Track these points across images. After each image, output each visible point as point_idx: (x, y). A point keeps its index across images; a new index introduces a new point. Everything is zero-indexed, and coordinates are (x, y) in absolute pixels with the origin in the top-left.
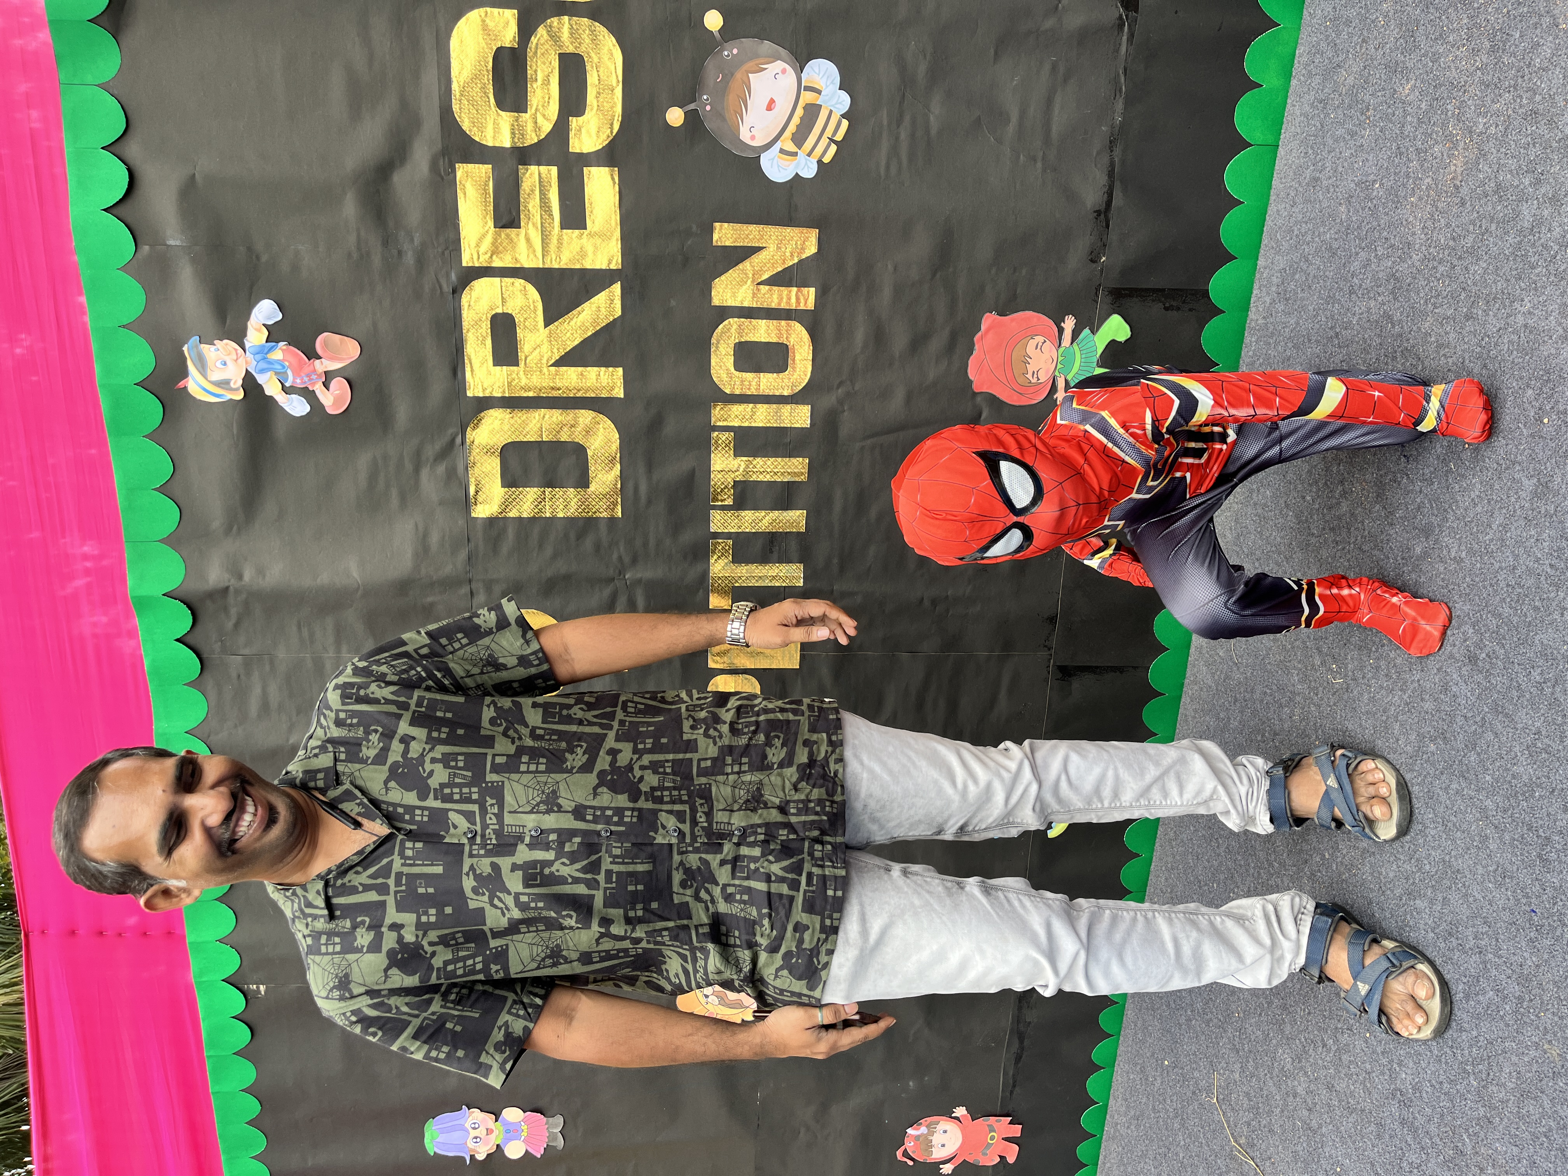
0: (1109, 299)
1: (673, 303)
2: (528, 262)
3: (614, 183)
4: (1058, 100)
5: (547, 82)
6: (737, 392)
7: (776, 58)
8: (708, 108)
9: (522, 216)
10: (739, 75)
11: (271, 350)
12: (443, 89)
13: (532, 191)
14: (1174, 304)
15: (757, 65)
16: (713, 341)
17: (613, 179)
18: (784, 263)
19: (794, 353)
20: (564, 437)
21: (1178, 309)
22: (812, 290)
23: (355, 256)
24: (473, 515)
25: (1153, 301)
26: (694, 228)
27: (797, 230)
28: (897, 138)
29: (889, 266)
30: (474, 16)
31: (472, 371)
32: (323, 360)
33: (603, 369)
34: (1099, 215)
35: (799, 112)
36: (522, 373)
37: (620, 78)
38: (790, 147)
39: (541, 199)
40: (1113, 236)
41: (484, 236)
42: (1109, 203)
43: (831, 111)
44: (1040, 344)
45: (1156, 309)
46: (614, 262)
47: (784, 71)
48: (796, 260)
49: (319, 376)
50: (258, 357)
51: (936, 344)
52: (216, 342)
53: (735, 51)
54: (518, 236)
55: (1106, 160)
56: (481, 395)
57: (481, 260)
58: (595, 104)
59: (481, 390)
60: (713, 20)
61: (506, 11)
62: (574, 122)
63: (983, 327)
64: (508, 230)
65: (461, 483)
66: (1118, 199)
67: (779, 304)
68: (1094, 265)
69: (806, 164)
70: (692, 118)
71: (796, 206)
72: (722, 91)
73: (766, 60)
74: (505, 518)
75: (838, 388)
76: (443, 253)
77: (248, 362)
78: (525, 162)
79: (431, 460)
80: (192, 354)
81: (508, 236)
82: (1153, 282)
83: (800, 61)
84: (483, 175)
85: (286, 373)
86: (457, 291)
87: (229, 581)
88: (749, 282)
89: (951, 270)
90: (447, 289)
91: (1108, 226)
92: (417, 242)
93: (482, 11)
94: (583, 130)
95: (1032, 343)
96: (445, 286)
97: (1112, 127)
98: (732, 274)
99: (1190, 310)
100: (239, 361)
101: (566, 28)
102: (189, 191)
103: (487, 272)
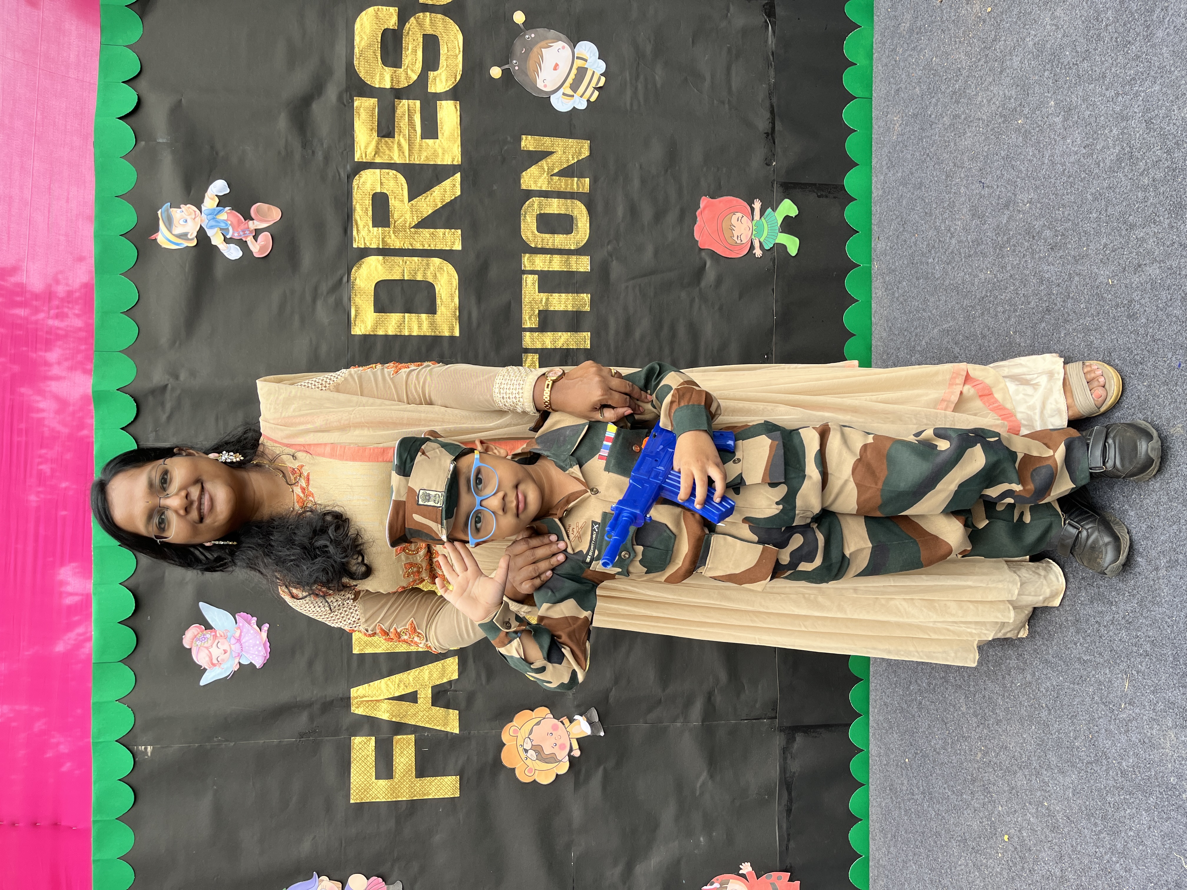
0: (781, 189)
1: (495, 187)
2: (398, 160)
3: (457, 110)
4: (734, 69)
5: (415, 51)
6: (540, 246)
7: (559, 39)
8: (517, 68)
9: (396, 130)
10: (535, 50)
11: (220, 212)
12: (349, 51)
13: (403, 115)
14: (824, 194)
15: (547, 44)
16: (522, 212)
17: (456, 108)
18: (568, 162)
19: (577, 221)
20: (419, 278)
21: (827, 197)
22: (587, 180)
23: (283, 153)
24: (353, 333)
25: (810, 191)
26: (509, 139)
27: (575, 141)
28: (636, 88)
29: (637, 165)
30: (371, 10)
31: (358, 230)
32: (255, 221)
33: (448, 230)
34: (768, 136)
35: (574, 71)
36: (391, 232)
37: (461, 49)
38: (570, 92)
39: (409, 120)
40: (779, 150)
41: (370, 141)
42: (773, 128)
43: (594, 72)
44: (740, 218)
45: (812, 197)
46: (456, 160)
47: (563, 48)
48: (576, 160)
49: (251, 232)
50: (210, 217)
51: (671, 217)
52: (182, 206)
53: (533, 36)
54: (393, 142)
55: (767, 104)
56: (363, 246)
57: (368, 157)
58: (445, 64)
59: (363, 244)
60: (519, 17)
61: (391, 8)
62: (431, 74)
63: (701, 206)
64: (387, 139)
65: (345, 310)
66: (778, 126)
67: (566, 189)
68: (769, 167)
69: (580, 102)
70: (507, 73)
71: (574, 126)
72: (525, 59)
73: (552, 41)
74: (375, 335)
75: (608, 244)
76: (342, 153)
77: (203, 220)
78: (400, 98)
79: (325, 293)
80: (163, 215)
81: (386, 142)
82: (807, 179)
83: (574, 42)
84: (372, 104)
85: (228, 229)
86: (350, 177)
87: (168, 380)
88: (545, 174)
89: (677, 168)
90: (344, 176)
91: (774, 143)
92: (325, 146)
93: (376, 7)
94: (438, 79)
95: (734, 218)
96: (342, 174)
97: (769, 85)
98: (534, 170)
99: (835, 198)
100: (197, 219)
101: (428, 20)
102: (176, 109)
103: (371, 165)
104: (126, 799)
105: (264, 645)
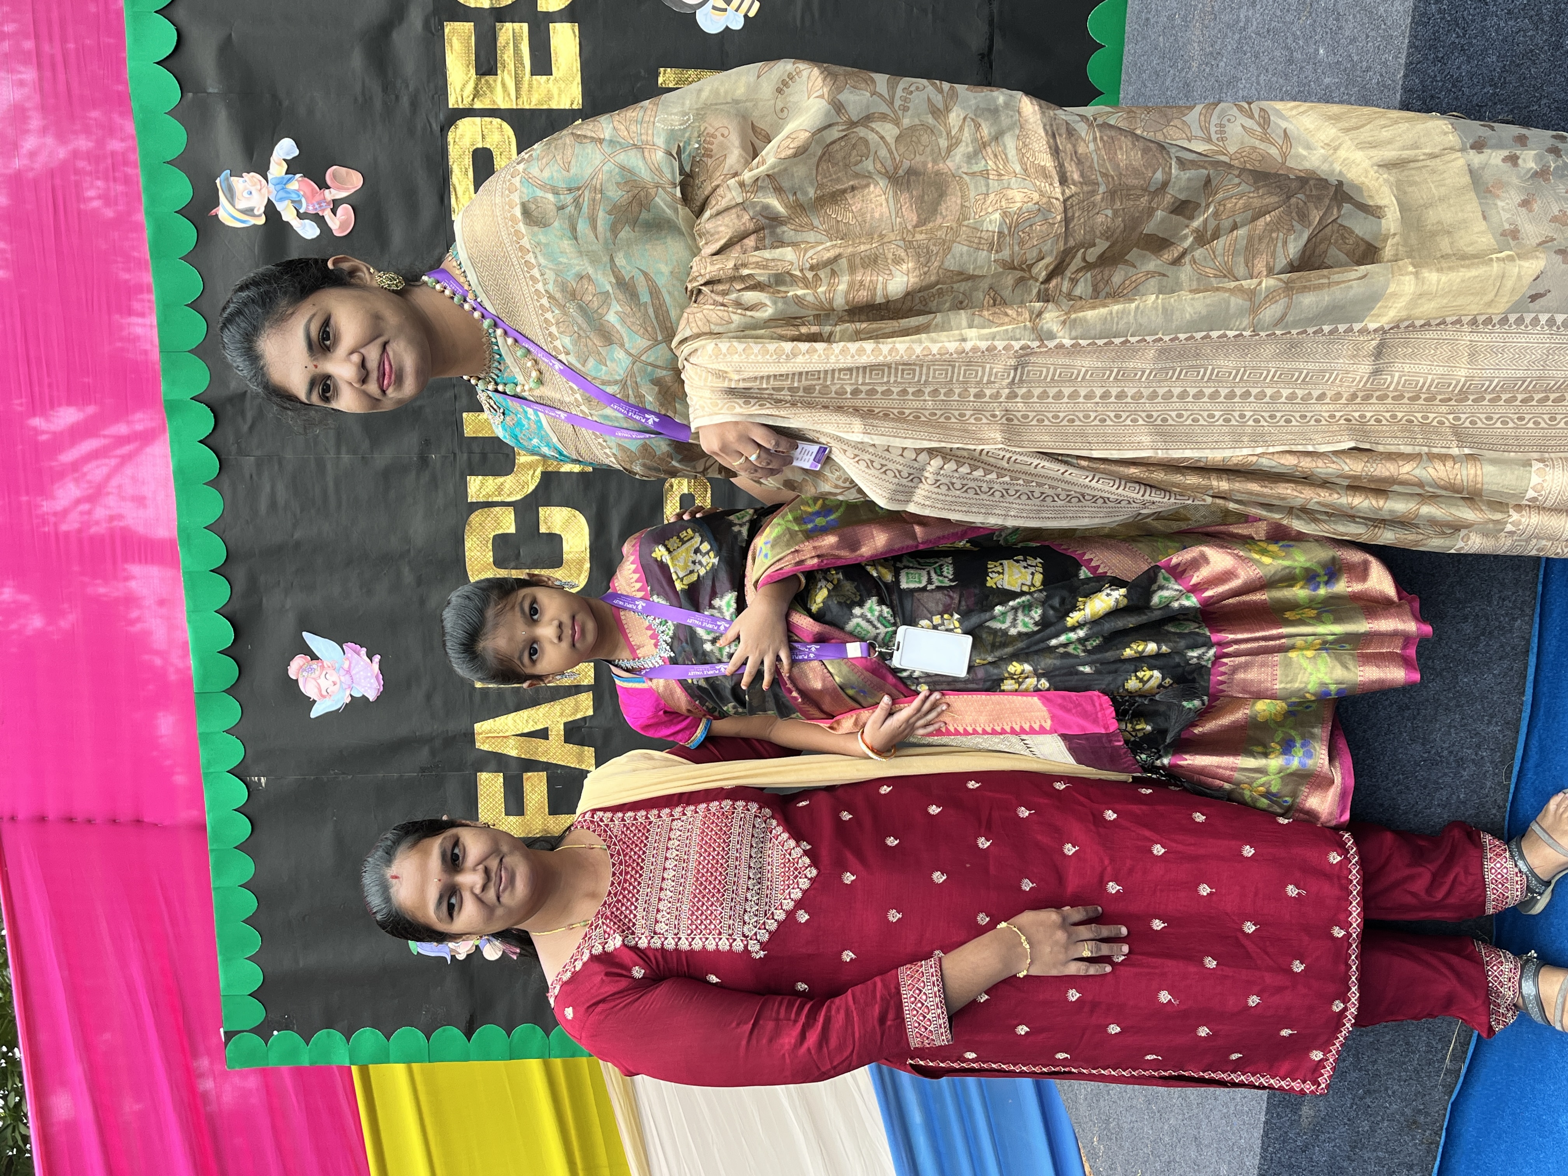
2: (503, 105)
3: (575, 36)
9: (499, 65)
11: (289, 180)
13: (507, 43)
17: (574, 33)
23: (360, 100)
26: (643, 73)
31: (457, 198)
32: (331, 189)
34: (983, 58)
38: (722, 5)
39: (514, 50)
40: (997, 75)
41: (467, 82)
42: (991, 48)
46: (576, 102)
49: (328, 204)
50: (279, 187)
52: (244, 174)
54: (496, 81)
55: (985, 11)
57: (465, 102)
64: (487, 77)
66: (998, 44)
69: (735, 18)
71: (727, 52)
76: (433, 97)
77: (270, 191)
78: (502, 21)
80: (223, 185)
81: (487, 81)
84: (467, 31)
85: (300, 201)
86: (444, 129)
90: (436, 128)
91: (991, 67)
92: (411, 88)
96: (434, 125)
100: (263, 191)
102: (226, 48)
103: (470, 112)
104: (243, 828)
105: (377, 677)
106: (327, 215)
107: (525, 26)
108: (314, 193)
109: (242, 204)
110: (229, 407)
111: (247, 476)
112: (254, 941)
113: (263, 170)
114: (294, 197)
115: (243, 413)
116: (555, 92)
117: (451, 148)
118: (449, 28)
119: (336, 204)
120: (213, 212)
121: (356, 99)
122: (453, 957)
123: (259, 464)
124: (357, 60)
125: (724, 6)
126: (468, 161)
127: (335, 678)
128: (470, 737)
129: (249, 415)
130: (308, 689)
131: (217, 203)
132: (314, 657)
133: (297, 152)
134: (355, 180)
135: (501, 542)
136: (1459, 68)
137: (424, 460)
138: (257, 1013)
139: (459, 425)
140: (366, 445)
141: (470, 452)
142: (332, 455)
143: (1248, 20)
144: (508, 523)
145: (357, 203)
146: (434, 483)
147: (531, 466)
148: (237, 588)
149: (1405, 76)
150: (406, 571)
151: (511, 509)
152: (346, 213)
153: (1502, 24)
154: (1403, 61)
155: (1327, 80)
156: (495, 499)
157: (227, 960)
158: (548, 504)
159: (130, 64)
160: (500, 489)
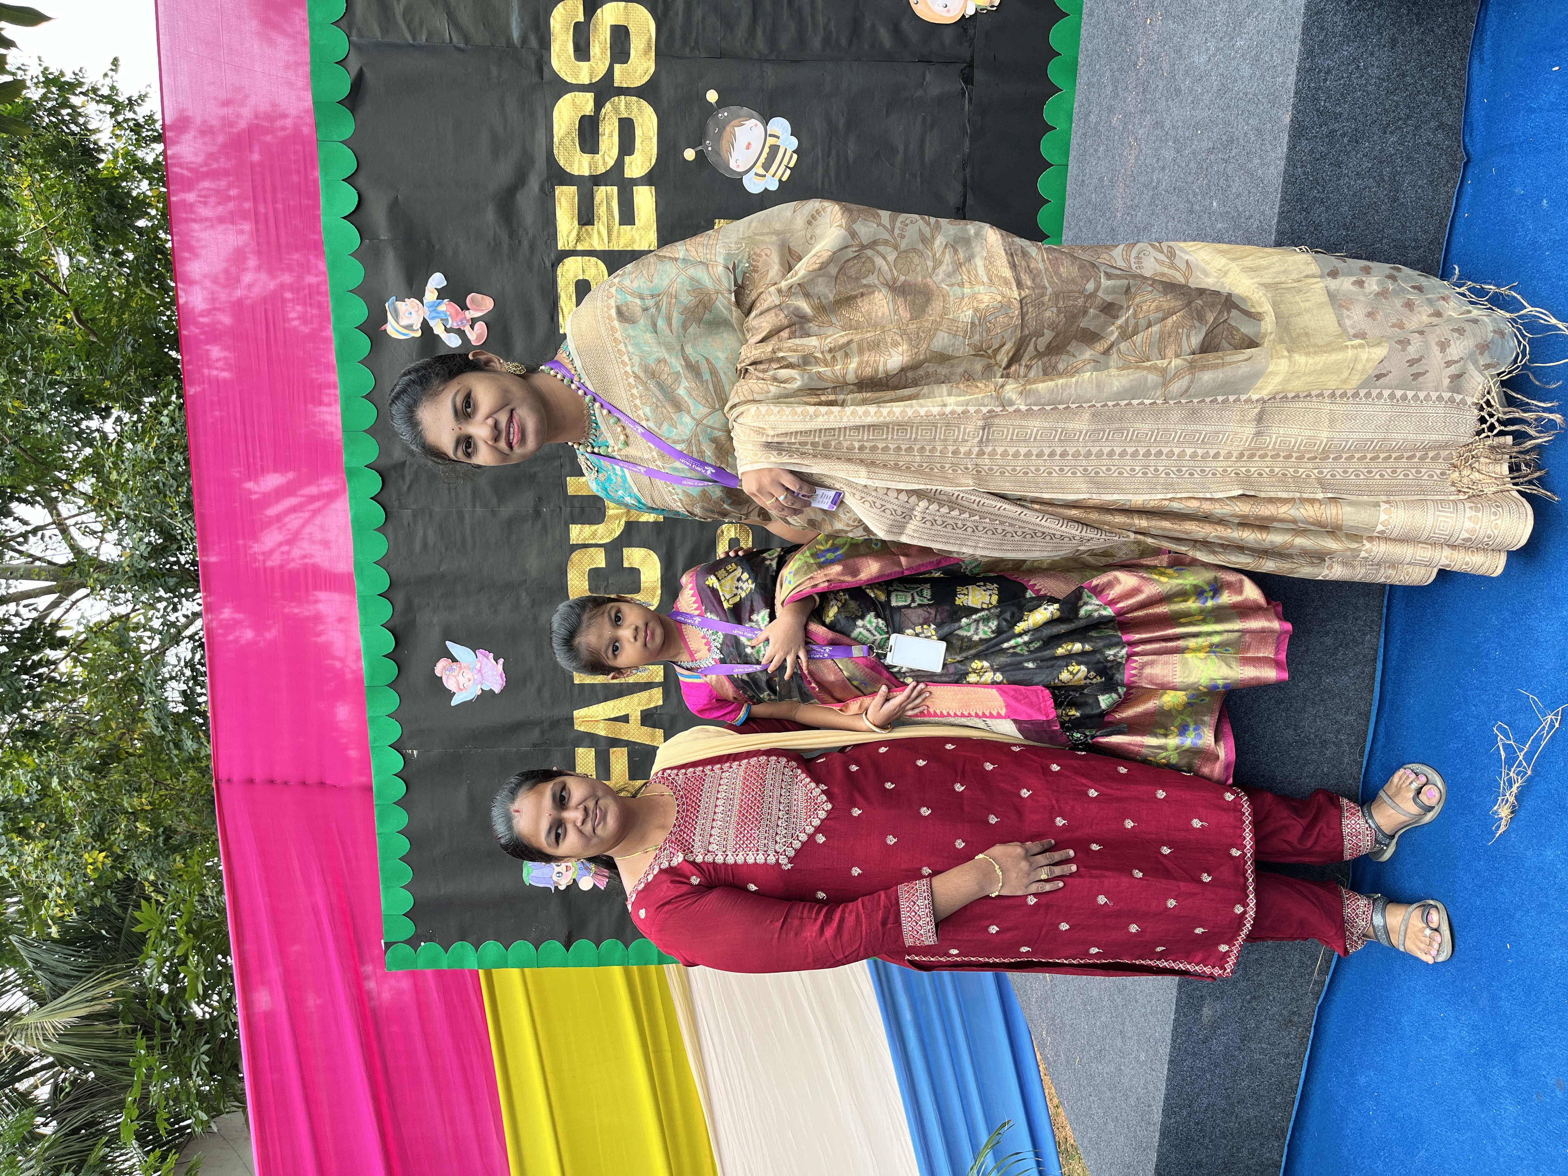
2: (598, 248)
3: (653, 196)
4: (928, 139)
5: (611, 136)
7: (751, 117)
8: (710, 149)
9: (596, 217)
10: (728, 128)
11: (439, 304)
12: (548, 142)
13: (602, 202)
15: (739, 122)
17: (652, 193)
23: (492, 244)
28: (828, 165)
30: (568, 97)
32: (471, 310)
35: (766, 150)
37: (656, 133)
38: (762, 172)
39: (607, 206)
41: (572, 230)
43: (786, 149)
47: (756, 125)
49: (468, 321)
50: (431, 309)
52: (406, 300)
53: (726, 114)
54: (593, 230)
55: (960, 176)
57: (570, 245)
58: (640, 148)
60: (712, 96)
62: (627, 159)
64: (587, 227)
66: (970, 200)
69: (772, 181)
70: (700, 155)
72: (718, 138)
73: (745, 119)
76: (546, 242)
77: (425, 312)
78: (597, 184)
80: (390, 308)
81: (586, 230)
83: (766, 120)
84: (572, 192)
85: (447, 319)
86: (555, 266)
90: (548, 264)
92: (530, 235)
93: (573, 94)
94: (633, 164)
96: (547, 262)
97: (964, 155)
100: (420, 312)
101: (623, 104)
102: (394, 208)
103: (573, 253)
104: (400, 788)
105: (501, 675)
106: (467, 329)
107: (615, 188)
108: (457, 313)
109: (404, 322)
110: (393, 472)
111: (406, 523)
112: (408, 874)
113: (420, 296)
114: (443, 316)
115: (403, 477)
116: (637, 238)
117: (559, 279)
118: (559, 190)
119: (474, 321)
120: (383, 328)
121: (489, 244)
122: (556, 888)
123: (415, 515)
124: (490, 215)
125: (764, 173)
126: (572, 289)
127: (470, 676)
128: (570, 720)
129: (408, 479)
130: (450, 684)
131: (385, 321)
132: (454, 660)
133: (445, 283)
134: (488, 304)
135: (595, 574)
136: (1319, 216)
137: (537, 513)
138: (408, 929)
139: (564, 486)
140: (494, 501)
141: (572, 507)
142: (469, 508)
143: (1159, 181)
144: (600, 560)
145: (490, 321)
146: (545, 529)
147: (618, 517)
148: (396, 608)
149: (1279, 222)
150: (524, 595)
151: (602, 549)
152: (482, 328)
153: (1352, 183)
154: (1276, 211)
155: (1219, 226)
156: (591, 542)
157: (387, 888)
158: (630, 545)
159: (323, 219)
160: (594, 534)
